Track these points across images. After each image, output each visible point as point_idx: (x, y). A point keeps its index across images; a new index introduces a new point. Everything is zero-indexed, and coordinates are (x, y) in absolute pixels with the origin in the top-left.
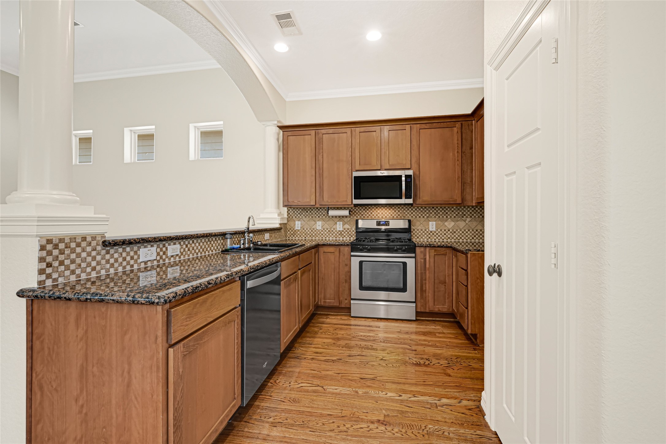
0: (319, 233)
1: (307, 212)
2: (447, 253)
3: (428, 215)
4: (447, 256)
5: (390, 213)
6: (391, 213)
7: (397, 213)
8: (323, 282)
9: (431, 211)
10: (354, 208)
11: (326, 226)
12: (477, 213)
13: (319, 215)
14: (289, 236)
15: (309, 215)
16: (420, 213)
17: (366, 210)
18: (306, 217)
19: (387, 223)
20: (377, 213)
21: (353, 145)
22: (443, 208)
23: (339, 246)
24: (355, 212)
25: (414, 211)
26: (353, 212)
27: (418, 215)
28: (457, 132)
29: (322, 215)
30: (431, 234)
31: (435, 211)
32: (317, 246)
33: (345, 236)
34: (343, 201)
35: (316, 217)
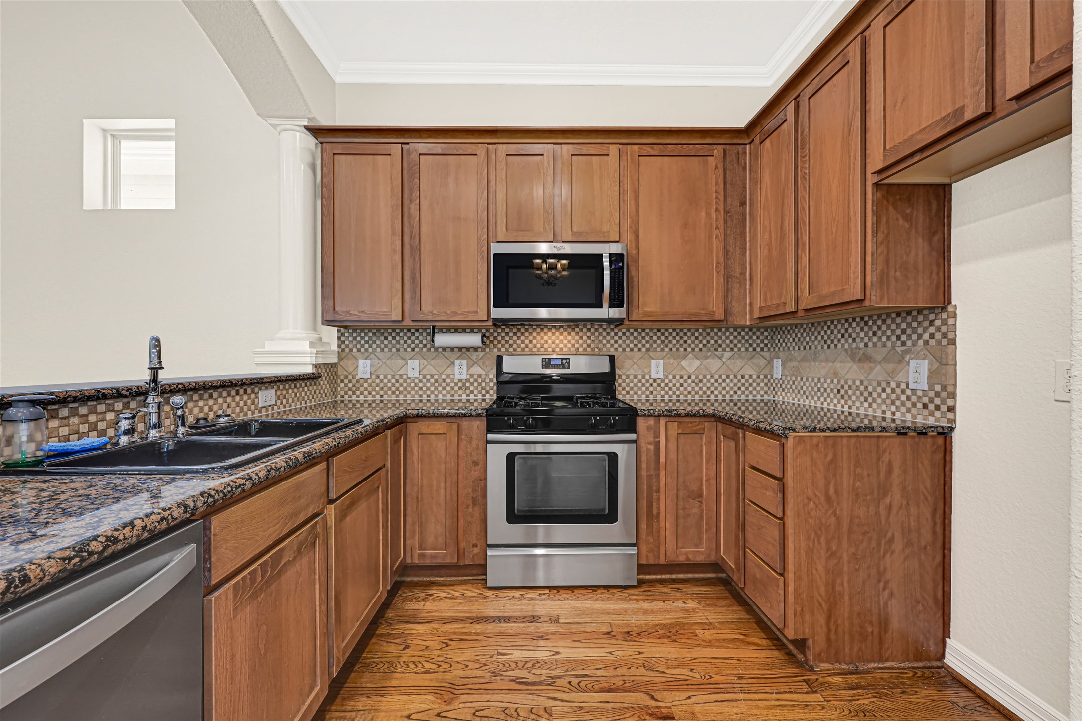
0: (413, 385)
1: (386, 338)
2: (706, 430)
3: (647, 345)
4: (704, 436)
5: (569, 341)
6: (573, 342)
7: (585, 341)
8: (419, 507)
9: (655, 338)
10: (492, 331)
11: (430, 370)
12: (743, 341)
13: (413, 346)
14: (342, 393)
15: (390, 346)
16: (632, 342)
17: (519, 334)
18: (382, 350)
19: (564, 362)
20: (542, 342)
21: (490, 184)
22: (678, 330)
23: (459, 419)
24: (495, 338)
25: (620, 338)
26: (491, 338)
27: (628, 346)
28: (716, 167)
29: (421, 346)
30: (655, 385)
31: (663, 338)
32: (402, 421)
33: (472, 392)
34: (469, 312)
35: (406, 350)
